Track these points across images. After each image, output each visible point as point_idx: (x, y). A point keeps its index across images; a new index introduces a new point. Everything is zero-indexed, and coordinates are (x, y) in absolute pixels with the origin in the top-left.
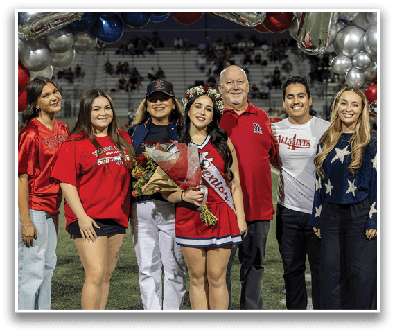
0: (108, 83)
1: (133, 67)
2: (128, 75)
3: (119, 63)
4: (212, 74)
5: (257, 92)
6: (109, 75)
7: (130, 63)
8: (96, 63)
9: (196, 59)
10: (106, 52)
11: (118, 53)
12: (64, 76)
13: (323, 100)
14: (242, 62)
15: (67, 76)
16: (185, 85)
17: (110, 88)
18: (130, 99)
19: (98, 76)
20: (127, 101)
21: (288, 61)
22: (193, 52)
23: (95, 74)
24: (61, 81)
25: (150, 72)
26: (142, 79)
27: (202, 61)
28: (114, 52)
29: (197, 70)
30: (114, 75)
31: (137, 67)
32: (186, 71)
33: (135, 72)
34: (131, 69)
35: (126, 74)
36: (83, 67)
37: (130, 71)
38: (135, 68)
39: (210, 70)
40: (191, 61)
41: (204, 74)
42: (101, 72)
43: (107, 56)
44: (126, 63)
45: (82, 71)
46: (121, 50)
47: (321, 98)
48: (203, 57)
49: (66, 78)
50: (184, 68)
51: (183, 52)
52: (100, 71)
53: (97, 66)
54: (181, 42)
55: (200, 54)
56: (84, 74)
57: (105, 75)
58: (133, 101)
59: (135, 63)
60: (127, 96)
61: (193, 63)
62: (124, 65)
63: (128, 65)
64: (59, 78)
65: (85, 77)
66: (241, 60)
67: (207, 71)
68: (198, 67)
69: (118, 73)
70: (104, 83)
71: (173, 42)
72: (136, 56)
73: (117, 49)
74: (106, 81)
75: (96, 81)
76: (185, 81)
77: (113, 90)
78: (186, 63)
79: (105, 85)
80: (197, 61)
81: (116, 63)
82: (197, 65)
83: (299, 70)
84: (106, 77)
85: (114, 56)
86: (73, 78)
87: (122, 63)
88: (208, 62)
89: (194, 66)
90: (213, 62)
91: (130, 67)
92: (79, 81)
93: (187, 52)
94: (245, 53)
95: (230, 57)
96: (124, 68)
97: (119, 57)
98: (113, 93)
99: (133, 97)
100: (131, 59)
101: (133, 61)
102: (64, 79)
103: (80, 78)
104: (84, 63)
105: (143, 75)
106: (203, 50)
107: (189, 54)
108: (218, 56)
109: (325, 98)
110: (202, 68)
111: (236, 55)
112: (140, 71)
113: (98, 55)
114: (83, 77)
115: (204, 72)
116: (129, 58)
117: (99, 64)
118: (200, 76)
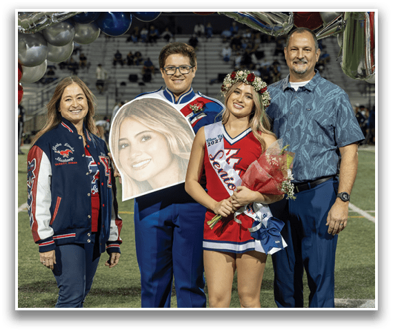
0: (117, 76)
3: (131, 53)
7: (143, 53)
8: (105, 51)
9: (219, 49)
10: (116, 39)
11: (129, 40)
12: (66, 66)
13: (366, 97)
14: (273, 53)
15: (70, 67)
16: (206, 78)
17: (120, 81)
21: (326, 52)
22: (217, 41)
24: (64, 72)
27: (227, 51)
28: (125, 39)
29: (221, 62)
31: (151, 58)
32: (208, 62)
33: (149, 63)
36: (88, 57)
37: (144, 62)
38: (149, 59)
39: (234, 62)
40: (215, 51)
41: (229, 66)
43: (116, 43)
44: (138, 52)
45: (87, 62)
46: (133, 37)
47: (364, 95)
48: (227, 48)
49: (69, 69)
50: (205, 60)
51: (205, 39)
52: (108, 61)
53: (104, 56)
54: (202, 29)
55: (224, 42)
56: (89, 64)
59: (149, 53)
60: (139, 91)
61: (217, 53)
62: (136, 55)
63: (140, 55)
64: (61, 68)
65: (91, 67)
66: (271, 51)
67: (231, 63)
68: (222, 58)
69: (129, 63)
70: (112, 75)
71: (193, 28)
72: (149, 44)
73: (128, 35)
74: (115, 73)
76: (206, 73)
77: (123, 84)
78: (208, 53)
79: (114, 78)
80: (221, 51)
81: (128, 53)
82: (221, 56)
85: (125, 44)
86: (78, 69)
87: (133, 53)
89: (218, 57)
92: (83, 73)
93: (209, 40)
94: (277, 42)
95: (259, 47)
97: (131, 46)
98: (123, 86)
100: (144, 48)
101: (147, 51)
102: (66, 70)
103: (86, 69)
104: (89, 52)
106: (228, 38)
107: (211, 42)
108: (245, 45)
109: (368, 95)
110: (226, 59)
111: (265, 44)
113: (106, 42)
114: (88, 68)
115: (228, 64)
116: (141, 46)
117: (108, 54)
118: (224, 68)
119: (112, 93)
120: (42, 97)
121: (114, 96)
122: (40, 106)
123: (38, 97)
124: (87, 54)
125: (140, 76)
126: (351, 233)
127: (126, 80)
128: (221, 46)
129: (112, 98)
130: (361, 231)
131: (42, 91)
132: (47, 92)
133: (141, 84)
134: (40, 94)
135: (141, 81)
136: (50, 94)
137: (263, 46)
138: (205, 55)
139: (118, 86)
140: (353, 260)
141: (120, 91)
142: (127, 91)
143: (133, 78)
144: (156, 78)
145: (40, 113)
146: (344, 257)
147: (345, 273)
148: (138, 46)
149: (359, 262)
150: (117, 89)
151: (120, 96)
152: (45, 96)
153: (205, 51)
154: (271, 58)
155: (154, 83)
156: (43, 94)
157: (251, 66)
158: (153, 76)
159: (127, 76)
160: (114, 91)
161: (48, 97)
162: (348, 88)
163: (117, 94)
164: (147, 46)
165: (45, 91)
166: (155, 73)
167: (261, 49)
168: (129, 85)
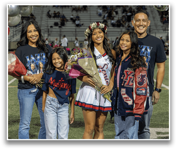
0: (48, 23)
1: (62, 14)
2: (59, 18)
4: (105, 19)
5: (130, 28)
6: (49, 18)
7: (61, 12)
8: (43, 12)
9: (97, 10)
11: (54, 6)
12: (24, 19)
13: (166, 32)
14: (122, 12)
17: (50, 25)
18: (60, 32)
19: (43, 19)
20: (59, 33)
21: (147, 11)
23: (42, 18)
25: (72, 17)
26: (67, 21)
29: (97, 16)
30: (52, 18)
31: (65, 14)
32: (91, 16)
33: (63, 17)
34: (61, 15)
35: (58, 18)
37: (61, 16)
38: (63, 15)
39: (104, 16)
40: (94, 11)
41: (101, 18)
42: (45, 17)
44: (58, 12)
47: (165, 32)
48: (100, 9)
53: (42, 14)
55: (99, 7)
57: (47, 18)
58: (62, 33)
59: (63, 12)
60: (59, 30)
61: (96, 12)
62: (57, 13)
63: (59, 13)
66: (121, 11)
67: (103, 16)
68: (98, 14)
69: (54, 17)
70: (46, 23)
74: (47, 22)
75: (42, 21)
77: (51, 27)
78: (91, 12)
79: (47, 24)
80: (97, 11)
81: (53, 12)
82: (97, 13)
83: (153, 16)
84: (48, 19)
85: (52, 8)
87: (56, 12)
88: (104, 12)
89: (96, 14)
90: (106, 12)
91: (61, 14)
95: (115, 9)
96: (57, 15)
97: (55, 9)
98: (52, 28)
99: (63, 30)
100: (61, 10)
101: (62, 11)
104: (35, 12)
105: (68, 18)
107: (93, 7)
110: (100, 15)
112: (66, 16)
113: (43, 7)
115: (101, 17)
116: (60, 9)
117: (44, 13)
118: (99, 19)
119: (46, 31)
120: (13, 33)
121: (47, 33)
122: (12, 38)
123: (11, 33)
124: (34, 13)
125: (59, 23)
126: (161, 97)
127: (53, 25)
128: (97, 9)
129: (46, 34)
130: (166, 96)
131: (13, 30)
132: (16, 31)
133: (60, 27)
134: (12, 32)
135: (60, 25)
136: (17, 32)
137: (117, 9)
138: (90, 13)
139: (49, 28)
140: (163, 110)
141: (50, 30)
142: (54, 30)
143: (56, 24)
144: (67, 24)
145: (13, 41)
146: (159, 108)
147: (160, 116)
148: (58, 9)
149: (166, 111)
150: (48, 29)
151: (50, 32)
152: (15, 33)
153: (90, 11)
154: (121, 14)
155: (66, 26)
156: (13, 32)
157: (112, 18)
158: (65, 23)
159: (53, 23)
160: (47, 30)
161: (16, 33)
162: (158, 28)
163: (48, 32)
164: (62, 9)
165: (15, 30)
166: (66, 22)
167: (116, 10)
168: (54, 27)
